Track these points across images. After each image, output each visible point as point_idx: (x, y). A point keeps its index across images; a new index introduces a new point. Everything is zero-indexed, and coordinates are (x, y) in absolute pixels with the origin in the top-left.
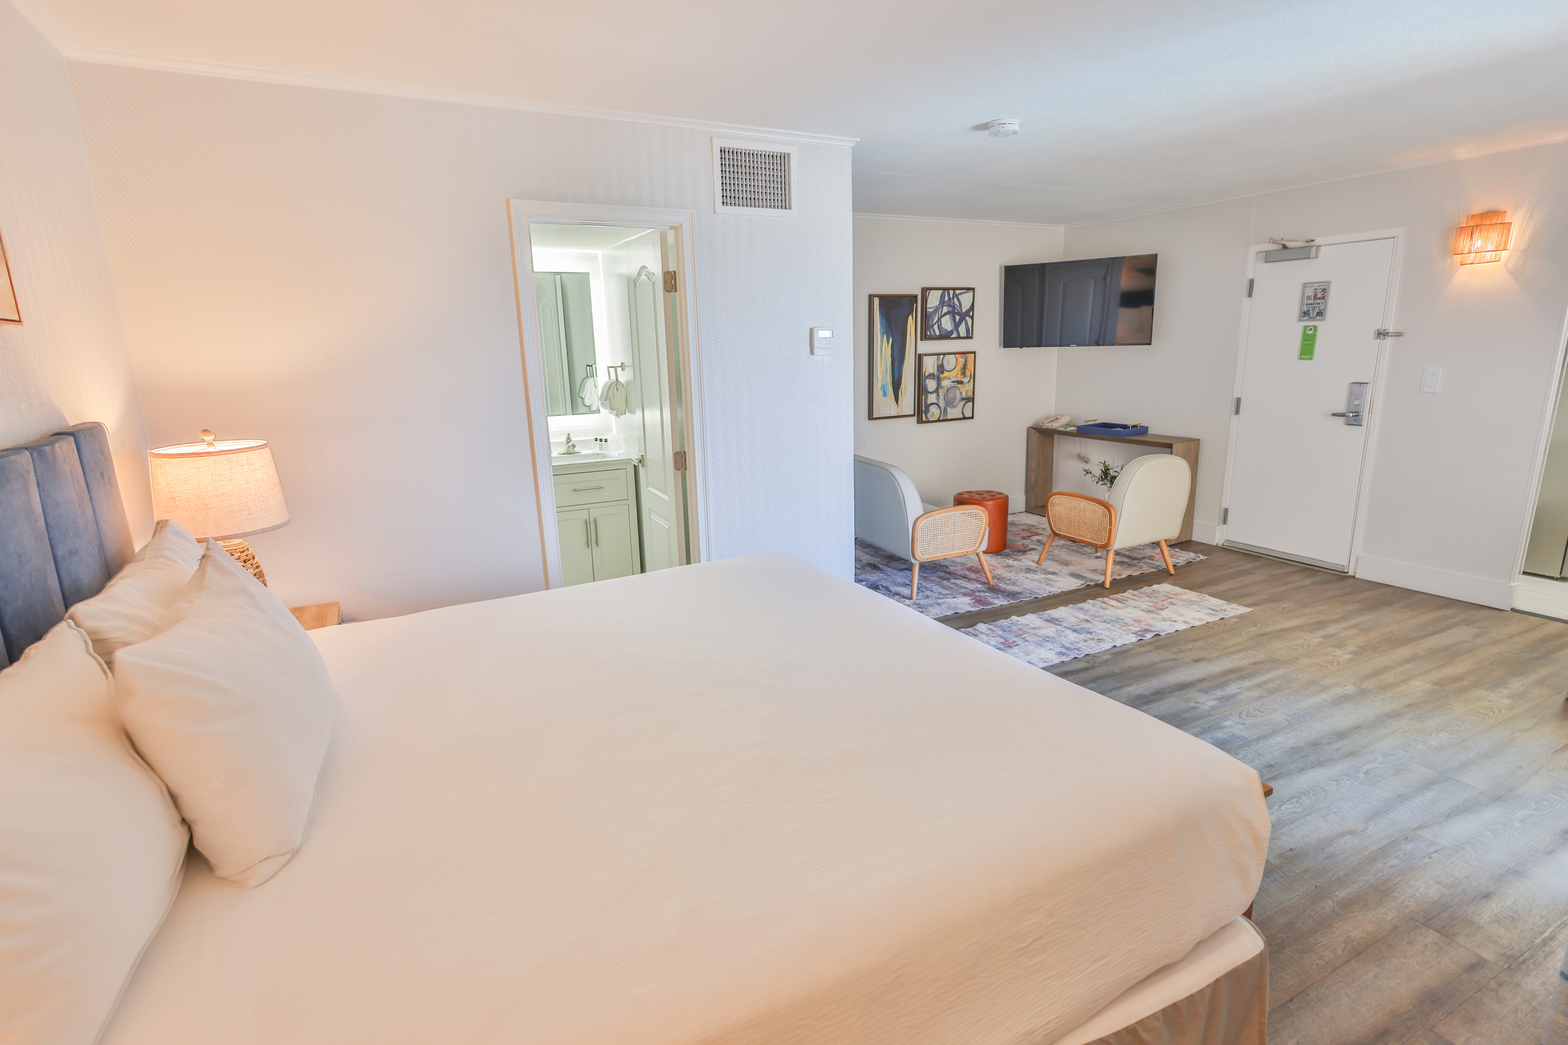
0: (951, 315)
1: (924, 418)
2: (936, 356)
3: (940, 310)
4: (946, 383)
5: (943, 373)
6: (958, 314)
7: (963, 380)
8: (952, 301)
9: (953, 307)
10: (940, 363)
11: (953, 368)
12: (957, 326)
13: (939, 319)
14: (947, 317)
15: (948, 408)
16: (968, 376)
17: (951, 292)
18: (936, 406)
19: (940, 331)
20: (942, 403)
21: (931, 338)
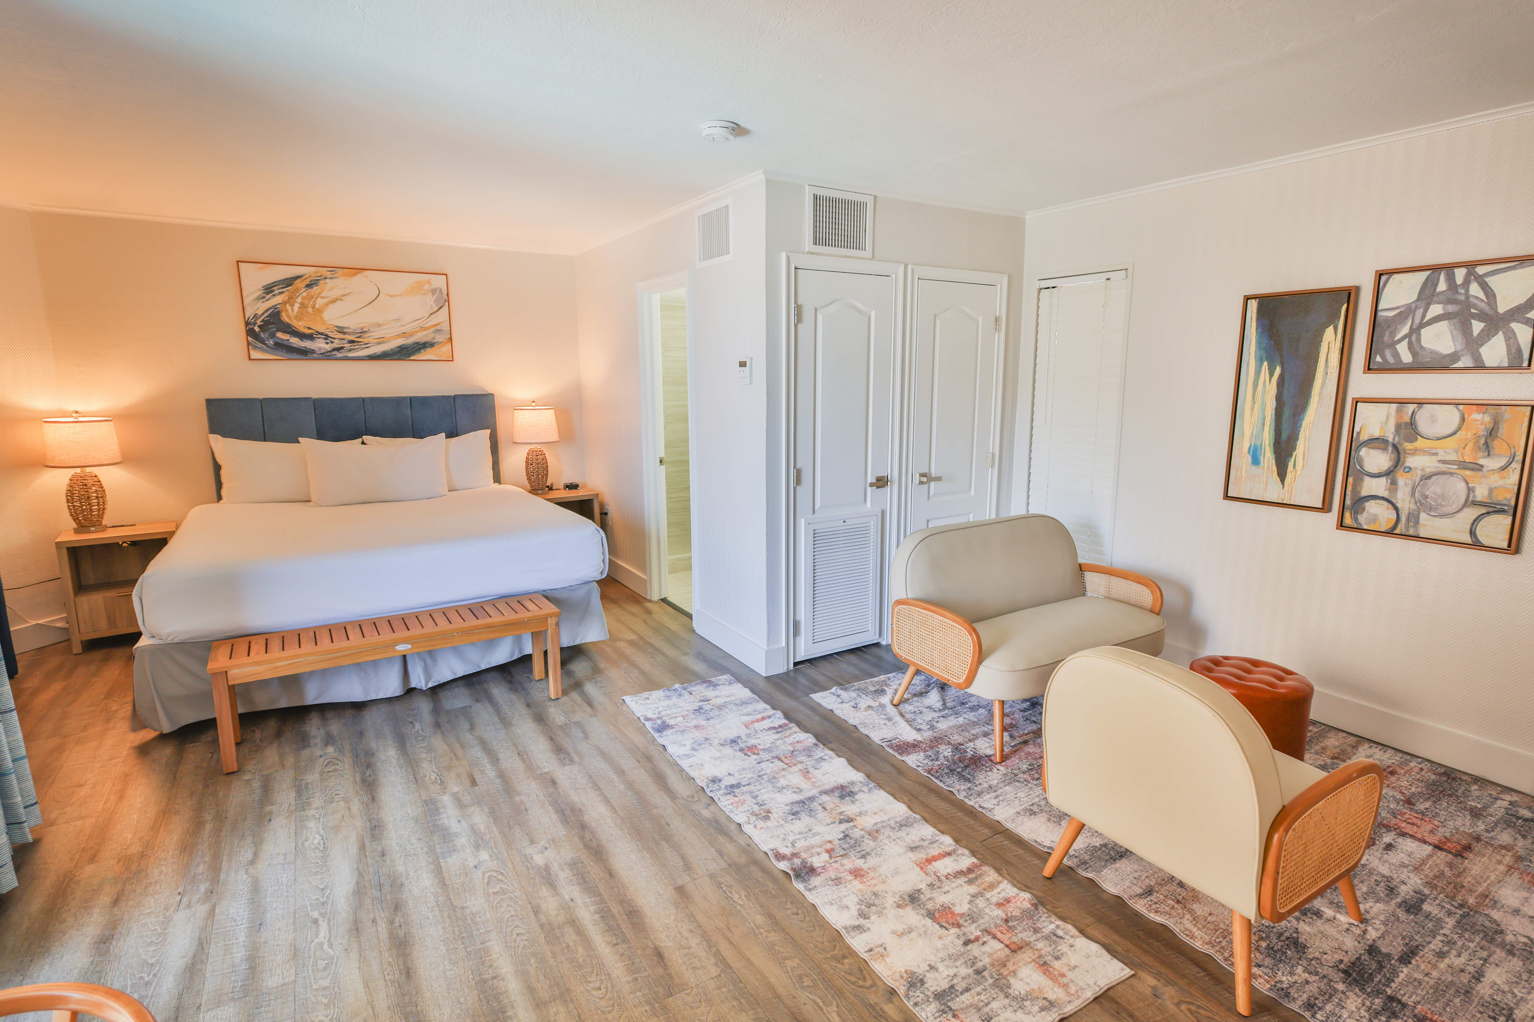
0: (1455, 321)
1: (1348, 520)
2: (1394, 406)
3: (1420, 312)
4: (1418, 462)
5: (1413, 440)
6: (1482, 316)
7: (1481, 462)
8: (1462, 291)
9: (1467, 303)
10: (1407, 418)
11: (1449, 432)
12: (1473, 344)
13: (1416, 331)
14: (1443, 326)
15: (1423, 516)
16: (1499, 456)
17: (1460, 274)
18: (1385, 503)
19: (1414, 354)
20: (1403, 500)
21: (1385, 369)
